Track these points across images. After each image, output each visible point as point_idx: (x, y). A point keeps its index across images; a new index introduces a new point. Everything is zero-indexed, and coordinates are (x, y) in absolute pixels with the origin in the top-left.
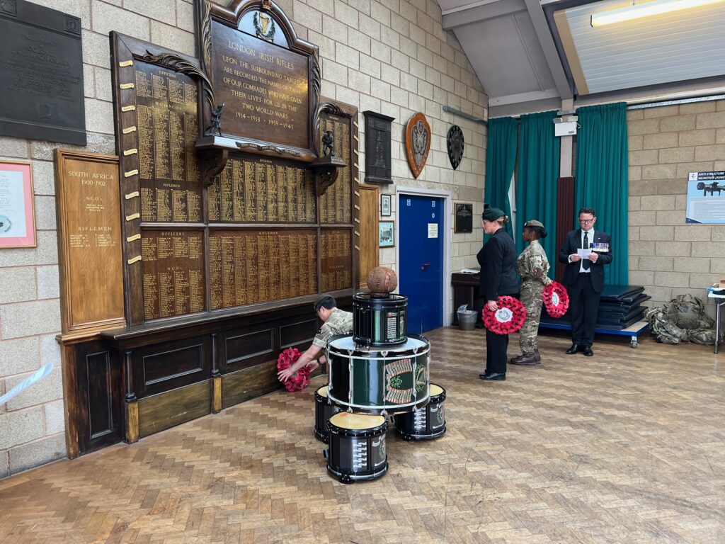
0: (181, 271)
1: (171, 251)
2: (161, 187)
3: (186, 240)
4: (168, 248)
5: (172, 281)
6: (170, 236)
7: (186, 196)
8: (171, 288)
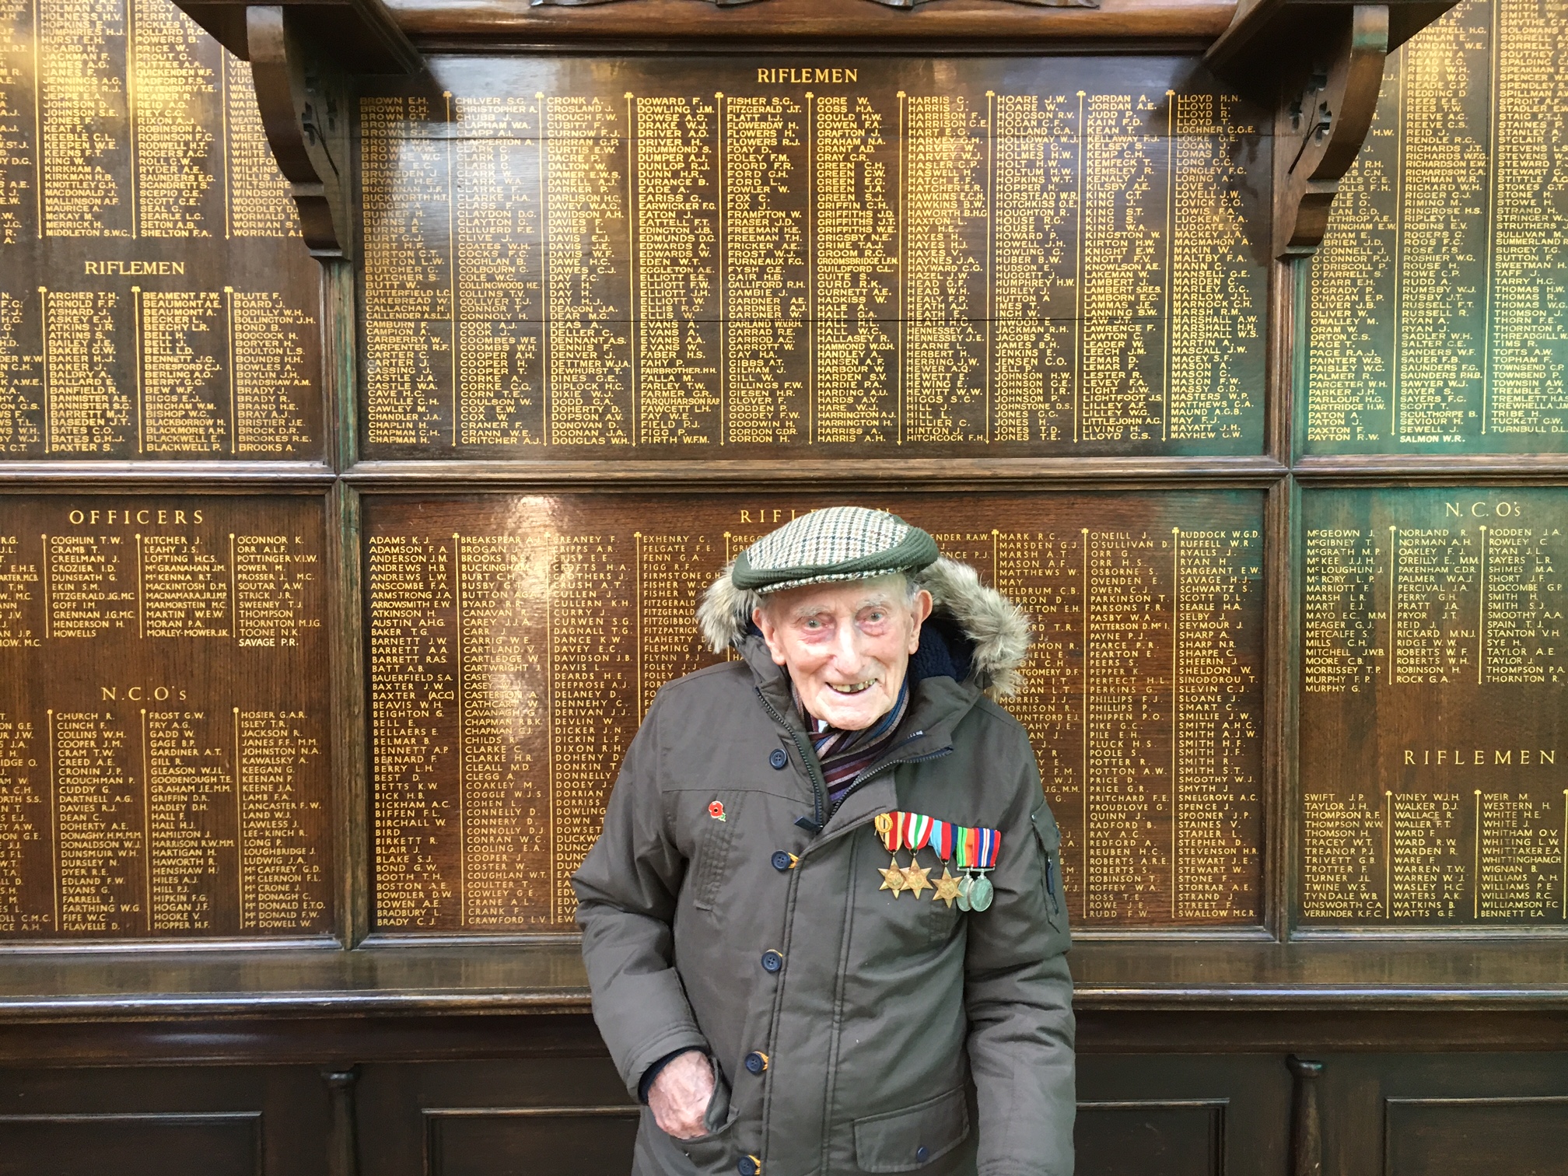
0: (182, 708)
1: (122, 605)
2: (73, 281)
3: (217, 548)
4: (105, 586)
5: (129, 758)
6: (117, 529)
7: (219, 322)
8: (122, 790)
